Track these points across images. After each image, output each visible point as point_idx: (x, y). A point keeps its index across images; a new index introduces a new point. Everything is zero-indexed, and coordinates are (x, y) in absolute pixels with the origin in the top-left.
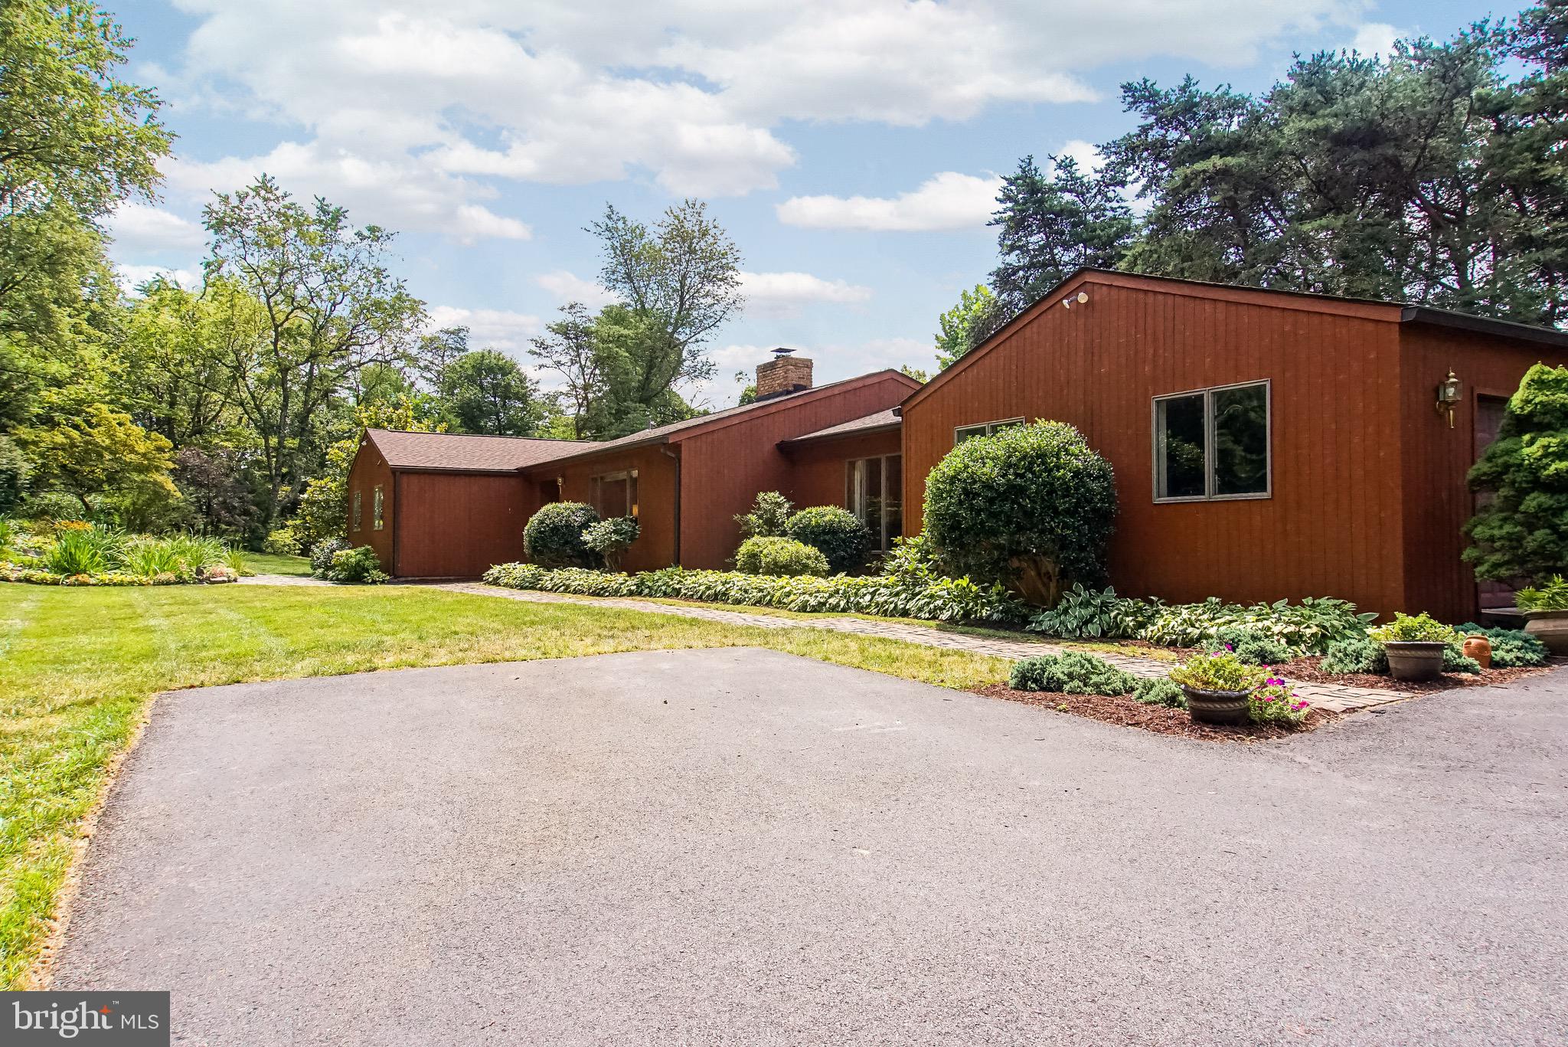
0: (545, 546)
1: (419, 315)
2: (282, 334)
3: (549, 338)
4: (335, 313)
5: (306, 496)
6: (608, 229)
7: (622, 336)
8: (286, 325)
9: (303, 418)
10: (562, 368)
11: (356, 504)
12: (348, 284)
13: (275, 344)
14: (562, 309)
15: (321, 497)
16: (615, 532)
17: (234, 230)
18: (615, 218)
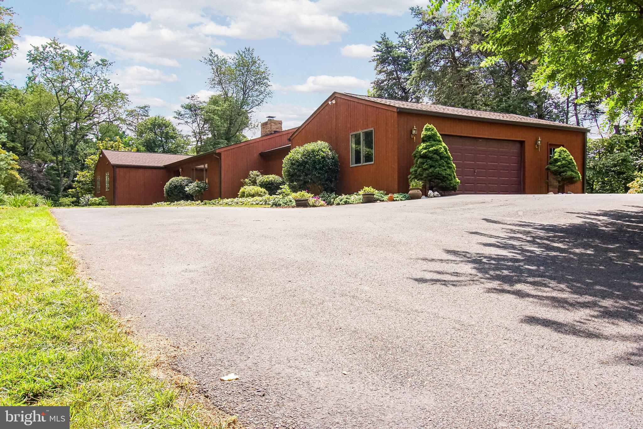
0: (172, 193)
1: (125, 100)
2: (63, 109)
3: (183, 111)
4: (87, 99)
5: (76, 179)
6: (210, 60)
7: (215, 110)
8: (64, 105)
9: (73, 147)
10: (188, 124)
11: (98, 183)
12: (92, 86)
13: (60, 113)
14: (188, 98)
15: (83, 179)
16: (197, 187)
17: (41, 63)
18: (213, 56)
